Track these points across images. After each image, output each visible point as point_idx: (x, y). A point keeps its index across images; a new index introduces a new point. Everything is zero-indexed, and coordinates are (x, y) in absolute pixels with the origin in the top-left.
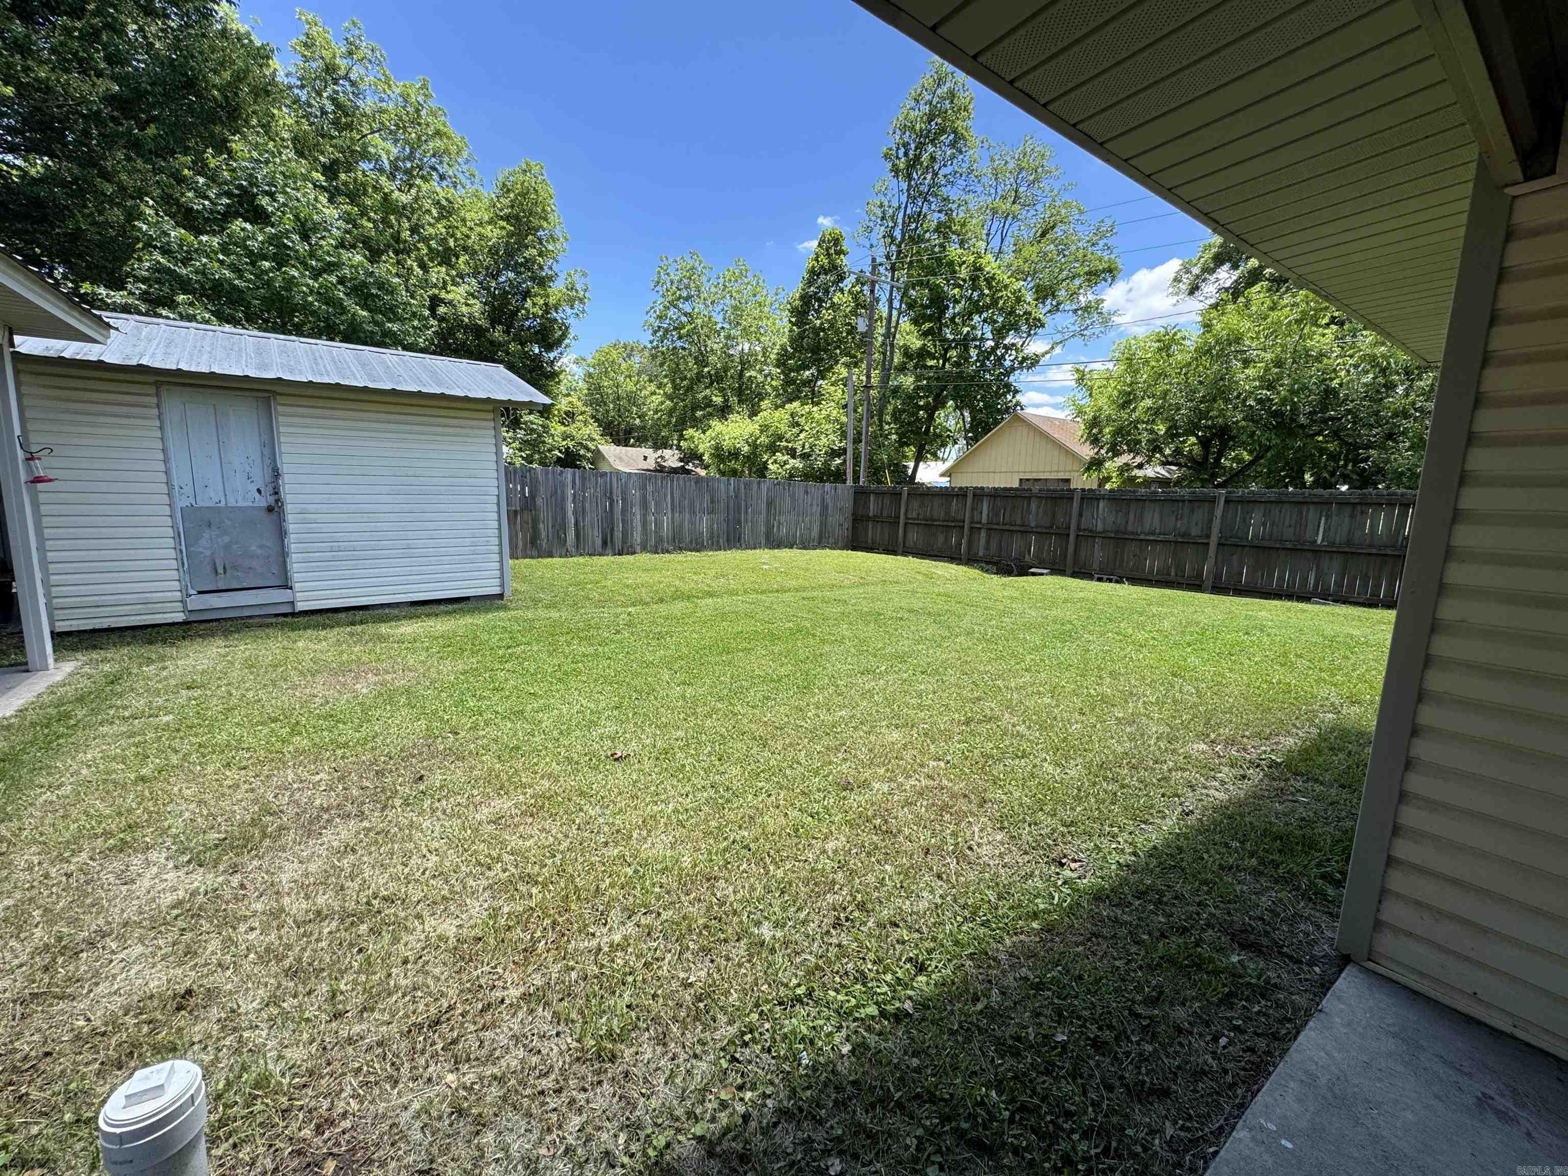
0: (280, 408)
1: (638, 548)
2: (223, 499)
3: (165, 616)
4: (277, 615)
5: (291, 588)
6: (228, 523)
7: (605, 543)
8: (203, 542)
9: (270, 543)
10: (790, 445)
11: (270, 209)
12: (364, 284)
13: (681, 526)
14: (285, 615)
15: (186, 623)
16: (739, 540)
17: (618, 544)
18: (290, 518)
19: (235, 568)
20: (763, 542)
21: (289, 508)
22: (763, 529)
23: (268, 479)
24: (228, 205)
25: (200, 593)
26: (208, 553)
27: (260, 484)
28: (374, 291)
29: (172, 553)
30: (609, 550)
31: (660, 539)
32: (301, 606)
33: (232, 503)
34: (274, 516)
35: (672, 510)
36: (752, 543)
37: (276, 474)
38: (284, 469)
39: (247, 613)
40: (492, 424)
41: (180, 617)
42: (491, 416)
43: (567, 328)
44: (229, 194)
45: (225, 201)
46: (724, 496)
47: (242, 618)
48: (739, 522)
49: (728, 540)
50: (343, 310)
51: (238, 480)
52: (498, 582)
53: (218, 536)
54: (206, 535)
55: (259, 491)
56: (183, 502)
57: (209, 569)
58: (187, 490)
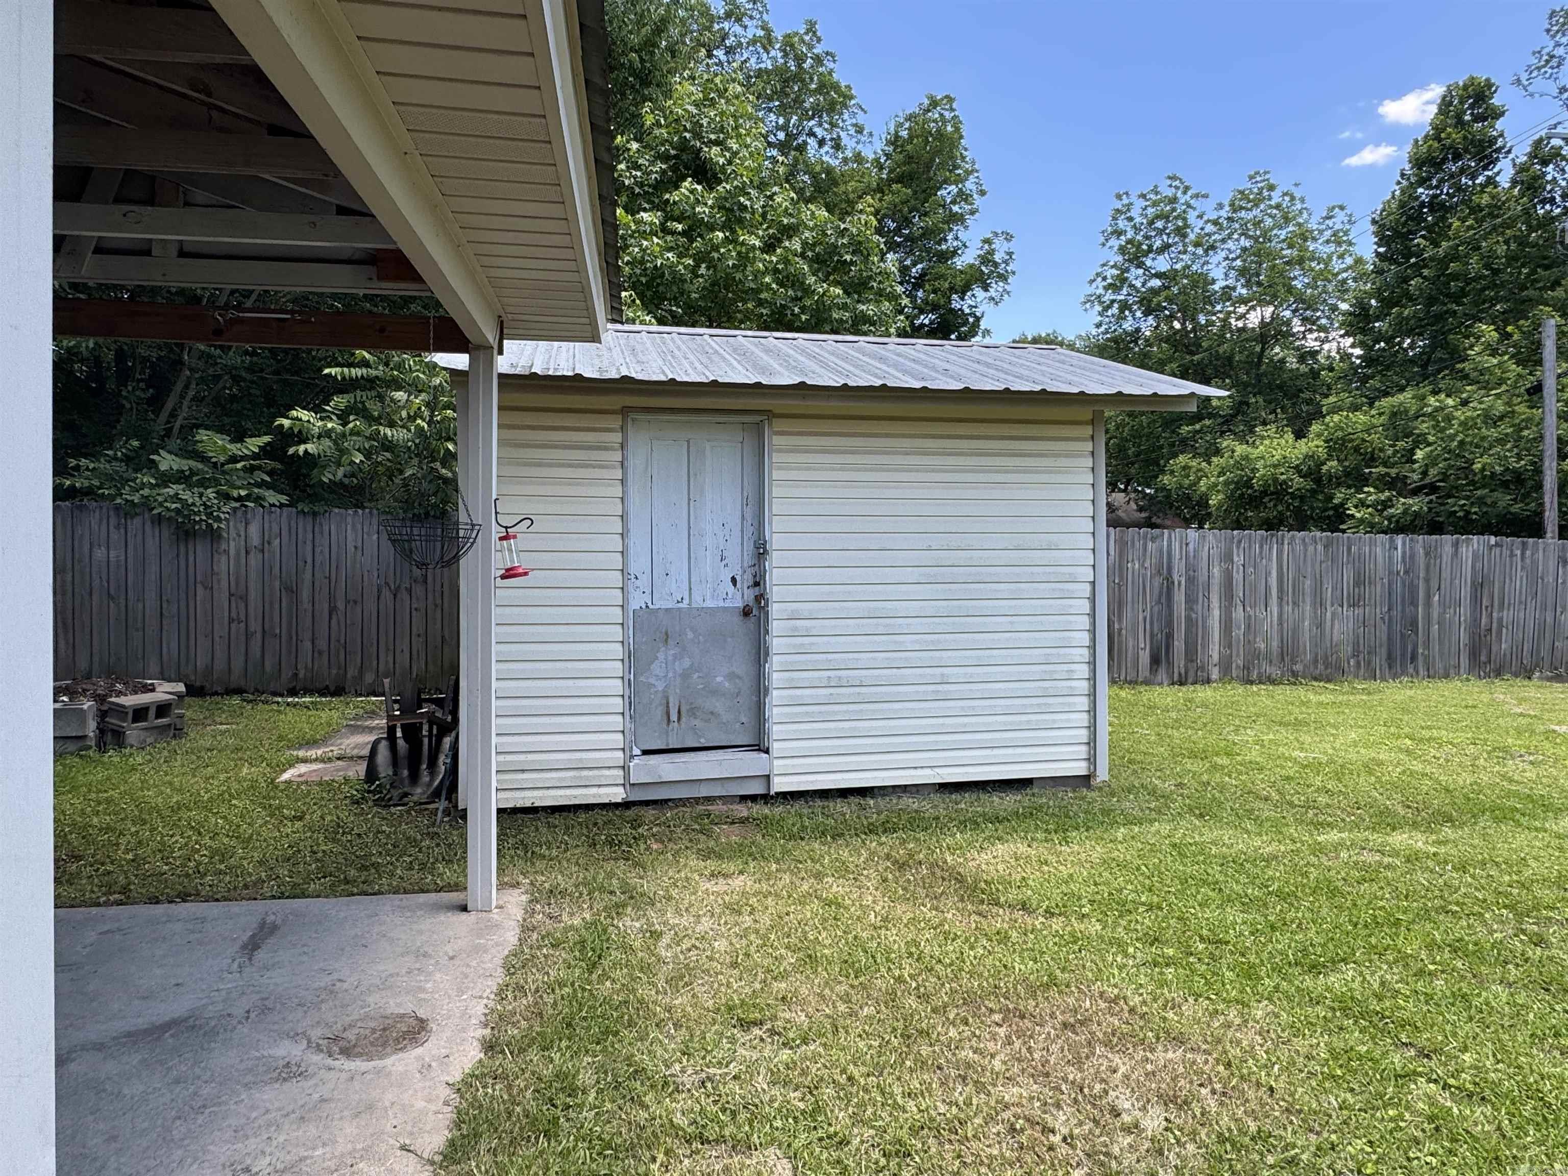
0: (777, 440)
1: (1215, 674)
2: (686, 597)
3: (603, 790)
4: (744, 798)
5: (767, 751)
6: (690, 635)
7: (1155, 661)
8: (657, 668)
9: (742, 667)
10: (1393, 472)
11: (721, 161)
12: (834, 249)
13: (1296, 630)
14: (754, 798)
15: (626, 805)
16: (1414, 658)
17: (1179, 661)
18: (776, 626)
19: (693, 712)
20: (1464, 661)
21: (775, 609)
22: (1464, 638)
23: (748, 560)
24: (663, 172)
25: (646, 752)
26: (660, 686)
27: (738, 573)
28: (848, 257)
29: (617, 686)
30: (1162, 674)
31: (1253, 656)
32: (780, 785)
33: (698, 602)
34: (751, 622)
35: (1280, 598)
36: (1439, 665)
37: (761, 552)
38: (775, 541)
39: (704, 792)
40: (1089, 446)
41: (617, 795)
42: (1088, 431)
43: (978, 319)
44: (665, 158)
45: (660, 166)
46: (1381, 572)
47: (697, 800)
48: (1414, 623)
49: (1390, 657)
50: (808, 291)
51: (708, 565)
52: (1083, 751)
53: (675, 657)
54: (661, 656)
55: (734, 580)
56: (637, 601)
57: (659, 713)
58: (644, 582)
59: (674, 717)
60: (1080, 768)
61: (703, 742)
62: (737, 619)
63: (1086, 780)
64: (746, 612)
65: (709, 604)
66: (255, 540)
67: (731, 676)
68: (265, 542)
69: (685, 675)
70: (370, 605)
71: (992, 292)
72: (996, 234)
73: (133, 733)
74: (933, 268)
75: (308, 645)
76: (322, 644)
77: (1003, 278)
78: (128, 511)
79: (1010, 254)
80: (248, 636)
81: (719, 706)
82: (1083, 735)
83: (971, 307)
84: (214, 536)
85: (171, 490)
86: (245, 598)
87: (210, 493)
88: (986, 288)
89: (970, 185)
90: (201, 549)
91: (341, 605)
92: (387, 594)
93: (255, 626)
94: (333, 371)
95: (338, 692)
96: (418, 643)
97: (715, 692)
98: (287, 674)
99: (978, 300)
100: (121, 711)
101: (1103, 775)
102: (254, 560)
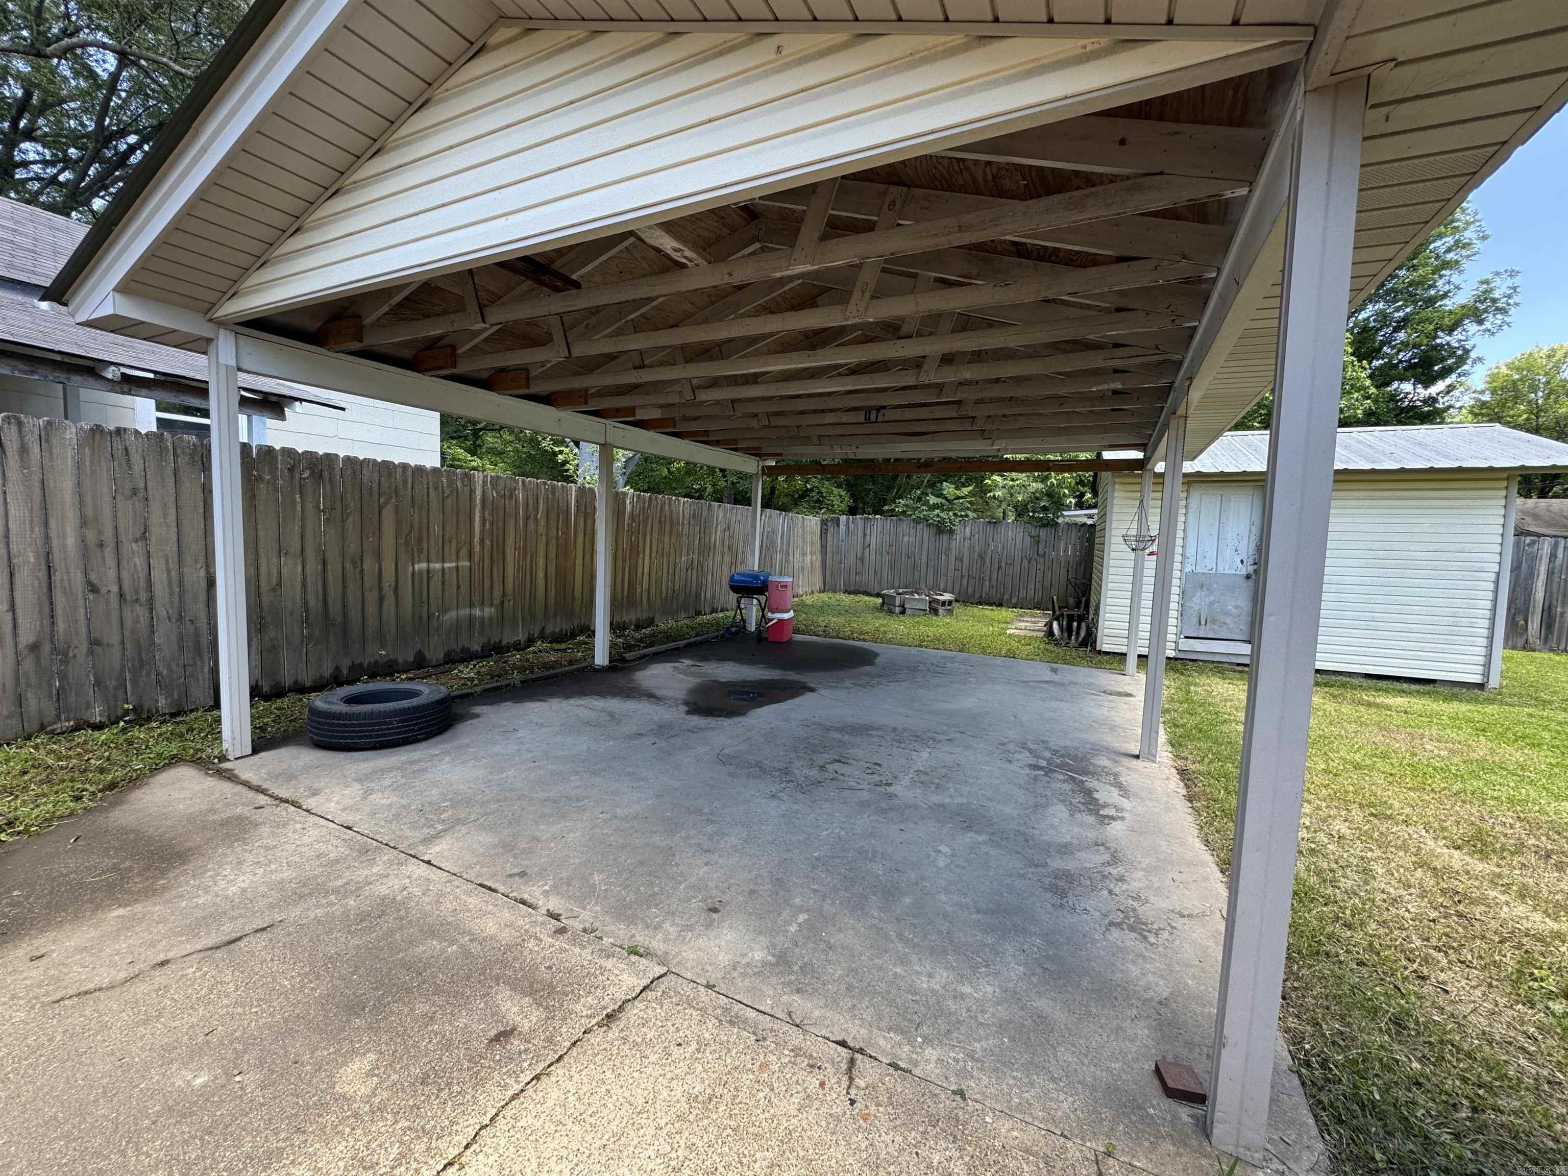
2: (1214, 567)
4: (1238, 664)
6: (1216, 586)
8: (1195, 600)
15: (1176, 659)
19: (1214, 621)
23: (1251, 552)
25: (1188, 637)
26: (1197, 608)
27: (1245, 557)
33: (1220, 570)
34: (1250, 583)
37: (1259, 548)
39: (1218, 658)
40: (1504, 493)
42: (1505, 484)
47: (1214, 662)
51: (1228, 553)
52: (1480, 669)
53: (1206, 596)
54: (1198, 594)
55: (1242, 562)
56: (1188, 569)
57: (1195, 620)
58: (1192, 560)
59: (1203, 622)
60: (1477, 679)
61: (1218, 636)
62: (1243, 580)
63: (1481, 686)
64: (1248, 577)
65: (1227, 572)
66: (968, 534)
67: (1236, 607)
68: (972, 536)
69: (1211, 604)
70: (1017, 566)
71: (1488, 325)
72: (1497, 274)
73: (941, 611)
74: (1418, 313)
75: (987, 583)
76: (994, 583)
77: (1503, 311)
78: (918, 521)
79: (1515, 289)
80: (962, 577)
81: (1228, 620)
82: (1481, 660)
83: (1459, 341)
84: (951, 532)
85: (937, 512)
86: (962, 560)
87: (951, 513)
88: (1480, 322)
89: (1469, 235)
90: (945, 537)
91: (1003, 565)
92: (1025, 561)
93: (965, 573)
94: (1009, 456)
95: (1000, 605)
96: (1039, 586)
97: (1227, 614)
98: (977, 595)
99: (1470, 333)
100: (937, 601)
101: (1494, 681)
102: (967, 543)
